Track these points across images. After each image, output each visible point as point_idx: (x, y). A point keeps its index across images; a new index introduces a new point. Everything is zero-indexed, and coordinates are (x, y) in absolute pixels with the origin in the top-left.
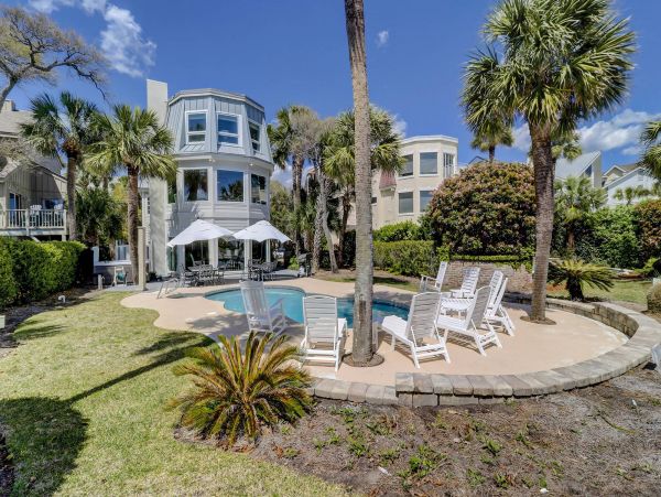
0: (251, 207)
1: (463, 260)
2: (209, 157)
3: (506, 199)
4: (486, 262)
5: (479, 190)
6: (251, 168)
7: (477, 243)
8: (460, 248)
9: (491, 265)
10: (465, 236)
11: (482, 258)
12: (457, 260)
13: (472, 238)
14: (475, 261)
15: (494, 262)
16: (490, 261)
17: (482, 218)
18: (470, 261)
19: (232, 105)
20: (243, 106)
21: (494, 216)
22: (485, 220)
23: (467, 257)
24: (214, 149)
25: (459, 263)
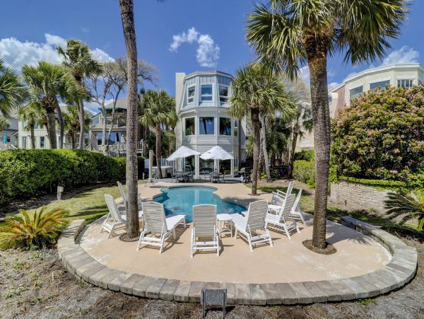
0: (218, 138)
1: (348, 181)
2: (195, 110)
3: (381, 125)
4: (366, 184)
5: (357, 119)
6: (219, 114)
7: (356, 167)
8: (345, 170)
9: (371, 188)
10: (346, 160)
11: (362, 180)
12: (343, 180)
13: (351, 162)
14: (357, 183)
15: (375, 185)
16: (369, 185)
17: (357, 144)
18: (353, 182)
19: (209, 78)
20: (215, 77)
21: (367, 142)
22: (360, 146)
23: (351, 179)
24: (197, 106)
25: (345, 183)
